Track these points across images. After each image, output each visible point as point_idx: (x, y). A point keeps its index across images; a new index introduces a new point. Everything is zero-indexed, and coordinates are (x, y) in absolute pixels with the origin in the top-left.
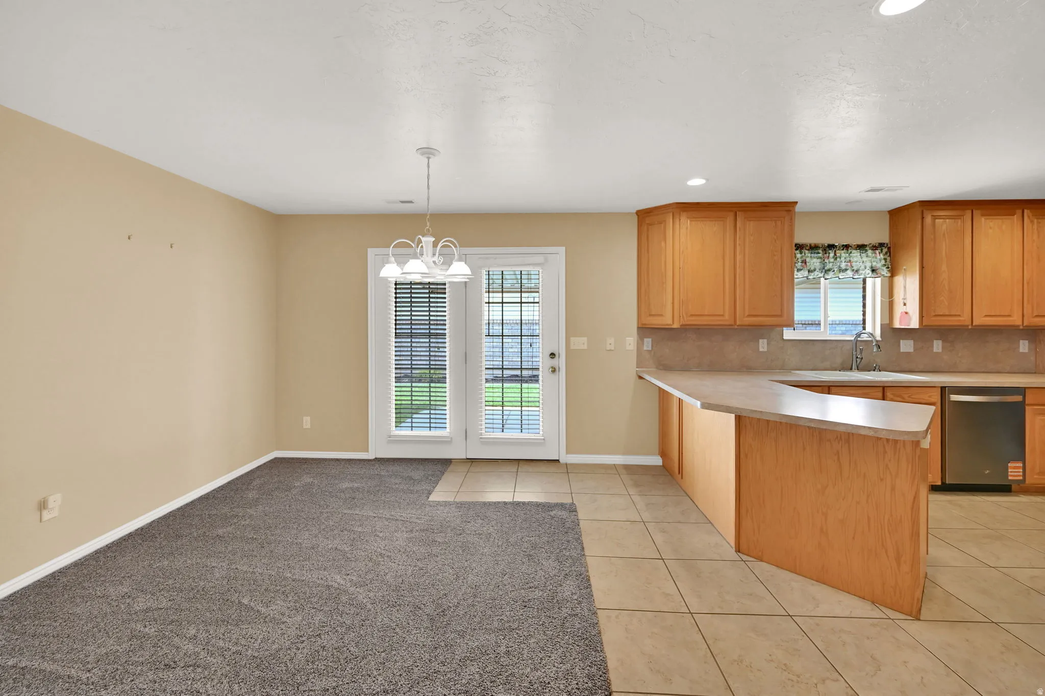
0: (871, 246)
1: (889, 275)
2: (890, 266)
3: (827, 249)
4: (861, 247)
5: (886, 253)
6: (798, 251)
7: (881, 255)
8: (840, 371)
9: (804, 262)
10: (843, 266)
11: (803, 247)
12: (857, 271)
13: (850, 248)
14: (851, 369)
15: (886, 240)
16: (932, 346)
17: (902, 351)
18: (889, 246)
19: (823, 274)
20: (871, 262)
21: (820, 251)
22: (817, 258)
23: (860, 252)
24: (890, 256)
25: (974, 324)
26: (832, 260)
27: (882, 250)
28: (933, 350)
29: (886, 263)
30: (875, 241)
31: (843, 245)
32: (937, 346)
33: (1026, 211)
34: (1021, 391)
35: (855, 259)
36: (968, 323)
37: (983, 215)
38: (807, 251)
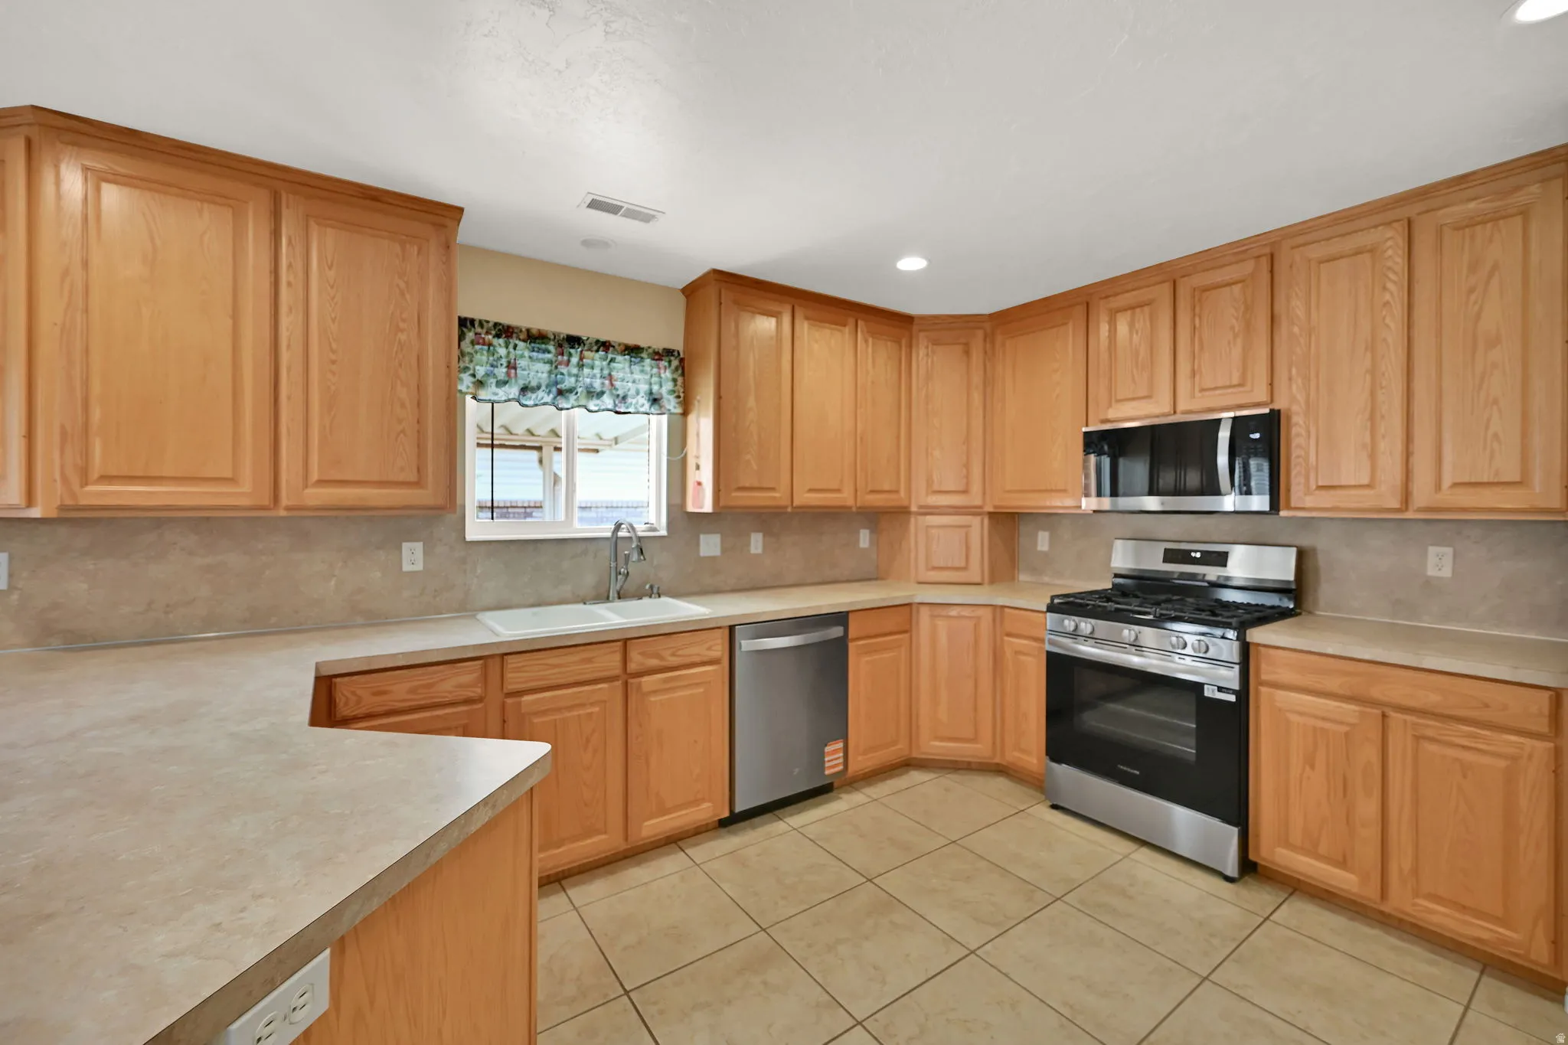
0: (650, 351)
1: (679, 410)
2: (682, 395)
3: (566, 345)
4: (633, 351)
5: (677, 369)
6: (501, 341)
7: (667, 371)
8: (585, 603)
9: (511, 366)
10: (597, 384)
11: (512, 333)
12: (624, 398)
13: (611, 349)
14: (608, 598)
15: (678, 345)
16: (748, 544)
17: (702, 554)
18: (682, 356)
19: (551, 396)
20: (651, 384)
21: (551, 348)
22: (545, 363)
23: (631, 361)
24: (683, 374)
25: (794, 505)
26: (575, 371)
27: (670, 362)
28: (749, 551)
29: (676, 388)
30: (660, 345)
31: (597, 342)
32: (756, 543)
33: (859, 322)
34: (840, 618)
35: (621, 375)
36: (786, 502)
37: (807, 318)
38: (521, 344)
